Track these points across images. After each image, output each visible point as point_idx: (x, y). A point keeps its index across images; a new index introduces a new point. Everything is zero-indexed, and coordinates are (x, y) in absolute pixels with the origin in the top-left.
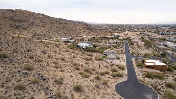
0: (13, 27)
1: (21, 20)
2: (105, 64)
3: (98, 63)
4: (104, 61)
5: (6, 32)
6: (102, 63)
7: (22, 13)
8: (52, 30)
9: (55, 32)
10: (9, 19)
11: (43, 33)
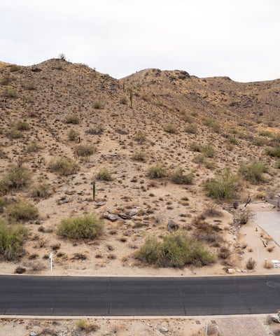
2: (184, 210)
3: (152, 195)
4: (227, 205)
5: (259, 123)
6: (168, 204)
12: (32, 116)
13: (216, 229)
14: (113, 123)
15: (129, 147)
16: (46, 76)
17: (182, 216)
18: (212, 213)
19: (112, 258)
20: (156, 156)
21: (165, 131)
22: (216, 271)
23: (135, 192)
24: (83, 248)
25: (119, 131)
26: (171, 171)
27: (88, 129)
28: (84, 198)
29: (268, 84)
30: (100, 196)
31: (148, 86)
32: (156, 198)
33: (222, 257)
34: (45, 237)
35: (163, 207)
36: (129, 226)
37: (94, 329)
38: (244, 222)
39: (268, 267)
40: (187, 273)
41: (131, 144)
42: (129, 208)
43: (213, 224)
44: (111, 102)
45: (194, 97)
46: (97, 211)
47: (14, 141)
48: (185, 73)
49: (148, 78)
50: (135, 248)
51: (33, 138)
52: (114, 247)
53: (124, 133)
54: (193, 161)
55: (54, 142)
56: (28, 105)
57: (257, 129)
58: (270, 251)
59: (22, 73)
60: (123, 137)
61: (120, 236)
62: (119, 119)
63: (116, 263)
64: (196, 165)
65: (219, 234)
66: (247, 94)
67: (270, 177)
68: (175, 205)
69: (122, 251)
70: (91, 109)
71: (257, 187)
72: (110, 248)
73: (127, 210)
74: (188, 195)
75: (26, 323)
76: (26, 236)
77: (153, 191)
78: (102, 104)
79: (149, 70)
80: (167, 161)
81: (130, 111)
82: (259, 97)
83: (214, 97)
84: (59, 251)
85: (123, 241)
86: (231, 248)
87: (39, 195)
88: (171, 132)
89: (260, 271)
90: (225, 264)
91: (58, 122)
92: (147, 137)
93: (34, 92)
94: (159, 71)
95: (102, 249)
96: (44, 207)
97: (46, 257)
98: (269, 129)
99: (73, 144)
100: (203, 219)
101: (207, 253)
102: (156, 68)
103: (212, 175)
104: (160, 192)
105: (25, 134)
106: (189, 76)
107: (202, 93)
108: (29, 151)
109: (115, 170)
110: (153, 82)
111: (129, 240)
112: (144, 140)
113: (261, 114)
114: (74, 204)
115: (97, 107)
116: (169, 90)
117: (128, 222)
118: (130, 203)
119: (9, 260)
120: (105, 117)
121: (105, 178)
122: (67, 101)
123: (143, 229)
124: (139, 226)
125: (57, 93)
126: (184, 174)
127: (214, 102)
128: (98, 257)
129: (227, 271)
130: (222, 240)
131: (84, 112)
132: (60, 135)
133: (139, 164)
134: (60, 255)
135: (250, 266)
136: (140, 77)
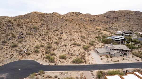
0: (105, 22)
1: (115, 18)
2: (79, 52)
3: (74, 49)
4: (87, 51)
5: (96, 25)
6: (77, 51)
7: (120, 12)
8: (129, 25)
9: (130, 27)
10: (107, 17)
11: (116, 27)
12: (48, 29)
13: (85, 56)
14: (65, 30)
15: (69, 37)
16: (50, 18)
17: (79, 53)
18: (84, 53)
19: (68, 62)
20: (74, 39)
21: (76, 32)
22: (84, 64)
23: (71, 48)
24: (64, 60)
25: (66, 33)
26: (77, 43)
27: (60, 32)
28: (62, 50)
29: (99, 15)
30: (65, 49)
31: (71, 17)
32: (74, 50)
33: (85, 62)
34: (57, 58)
35: (76, 52)
36: (70, 56)
37: (68, 73)
38: (89, 55)
39: (92, 63)
40: (80, 64)
41: (69, 36)
42: (70, 52)
43: (84, 55)
44: (64, 25)
45: (82, 19)
46: (65, 53)
47: (46, 36)
48: (80, 13)
49: (71, 14)
50: (72, 60)
51: (50, 35)
52: (69, 60)
53: (67, 33)
54: (81, 40)
55: (54, 36)
56: (47, 26)
57: (95, 27)
58: (93, 60)
59: (44, 18)
60: (67, 34)
61: (69, 58)
62: (66, 29)
63: (69, 63)
64: (82, 41)
65: (85, 57)
66: (94, 18)
67: (95, 44)
68: (78, 51)
69: (70, 61)
70: (60, 27)
71: (93, 46)
72: (68, 60)
73: (70, 53)
74: (80, 49)
75: (59, 72)
76: (54, 58)
77: (74, 48)
78: (62, 25)
79: (71, 12)
80: (76, 40)
81: (68, 27)
82: (96, 19)
83: (86, 19)
84: (60, 61)
85: (70, 59)
86: (87, 60)
87: (54, 49)
88: (77, 32)
89: (91, 64)
90: (85, 63)
91: (54, 31)
92: (72, 34)
93: (48, 23)
94: (74, 12)
95: (66, 60)
96: (56, 52)
97: (58, 62)
98: (98, 27)
99: (58, 36)
100: (82, 54)
101: (83, 61)
102: (73, 12)
103: (84, 44)
104: (75, 48)
105: (48, 34)
106: (80, 14)
107: (84, 18)
108: (50, 38)
109: (67, 43)
110: (72, 15)
111: (71, 58)
112: (71, 35)
113: (97, 23)
114: (60, 51)
115: (61, 26)
116: (76, 17)
117: (70, 55)
118: (70, 51)
119: (53, 63)
120: (63, 29)
121: (65, 45)
122: (55, 25)
123: (73, 56)
124: (72, 56)
125: (52, 23)
126: (79, 44)
127: (86, 20)
128: (66, 62)
129: (86, 64)
130: (85, 58)
131: (59, 28)
132: (55, 34)
133: (71, 41)
134: (60, 62)
135: (89, 63)
136: (69, 14)
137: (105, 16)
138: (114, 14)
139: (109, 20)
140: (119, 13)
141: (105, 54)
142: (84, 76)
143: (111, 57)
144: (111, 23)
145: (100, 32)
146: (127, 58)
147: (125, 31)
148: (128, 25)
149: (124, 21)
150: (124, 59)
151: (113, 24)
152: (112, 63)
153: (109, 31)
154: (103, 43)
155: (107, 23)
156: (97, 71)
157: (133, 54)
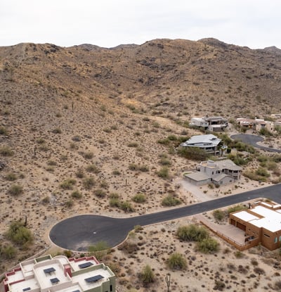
0: (142, 82)
1: (167, 66)
2: (157, 185)
3: (141, 180)
4: (168, 180)
5: (120, 93)
7: (178, 48)
8: (211, 95)
9: (212, 99)
10: (145, 63)
11: (180, 100)
14: (77, 129)
17: (159, 187)
18: (167, 185)
21: (104, 130)
25: (86, 136)
27: (70, 137)
28: (121, 185)
32: (144, 181)
33: (182, 201)
34: (132, 203)
35: (150, 185)
36: (148, 195)
38: (179, 187)
43: (171, 189)
44: (60, 109)
45: (68, 70)
46: (133, 190)
48: (54, 46)
50: (158, 202)
53: (90, 138)
57: (122, 101)
58: (192, 197)
60: (93, 141)
61: (150, 199)
65: (175, 193)
66: (104, 65)
67: (170, 160)
68: (152, 183)
69: (157, 204)
71: (170, 168)
72: (153, 203)
73: (142, 188)
74: (152, 178)
76: (126, 204)
77: (140, 177)
81: (75, 115)
82: (114, 70)
83: (81, 68)
84: (142, 207)
86: (182, 198)
87: (104, 186)
88: (107, 131)
89: (194, 203)
93: (12, 106)
94: (34, 45)
99: (76, 151)
100: (166, 188)
101: (178, 200)
103: (151, 165)
107: (72, 64)
110: (35, 58)
111: (153, 199)
112: (103, 142)
113: (119, 85)
114: (121, 188)
115: (58, 116)
117: (147, 193)
118: (139, 185)
120: (68, 124)
121: (117, 173)
122: (38, 112)
123: (153, 195)
124: (151, 194)
125: (26, 106)
126: (141, 165)
127: (83, 74)
128: (153, 207)
129: (186, 204)
130: (177, 195)
131: (55, 121)
132: (62, 144)
133: (119, 161)
135: (191, 202)
136: (21, 52)
137: (138, 62)
138: (163, 55)
139: (153, 74)
140: (176, 51)
141: (206, 182)
142: (198, 222)
143: (217, 187)
144: (163, 86)
145: (148, 120)
146: (241, 185)
147: (210, 118)
148: (208, 92)
149: (195, 81)
150: (236, 187)
151: (169, 91)
152: (223, 196)
153: (168, 117)
154: (182, 156)
155: (148, 84)
156: (212, 211)
157: (245, 175)
